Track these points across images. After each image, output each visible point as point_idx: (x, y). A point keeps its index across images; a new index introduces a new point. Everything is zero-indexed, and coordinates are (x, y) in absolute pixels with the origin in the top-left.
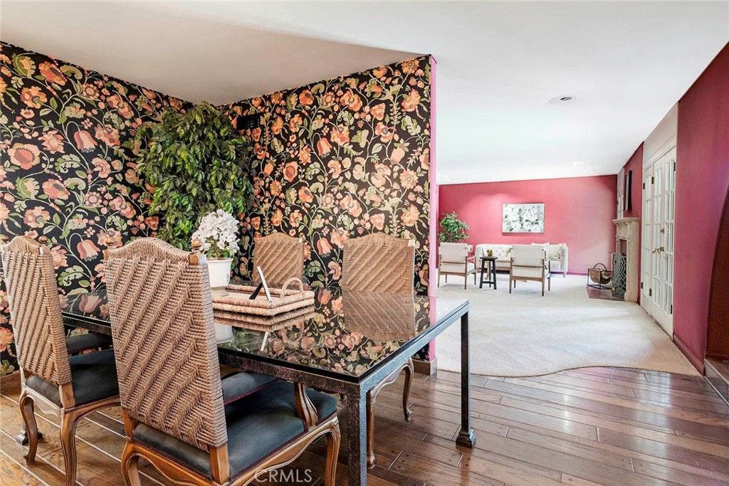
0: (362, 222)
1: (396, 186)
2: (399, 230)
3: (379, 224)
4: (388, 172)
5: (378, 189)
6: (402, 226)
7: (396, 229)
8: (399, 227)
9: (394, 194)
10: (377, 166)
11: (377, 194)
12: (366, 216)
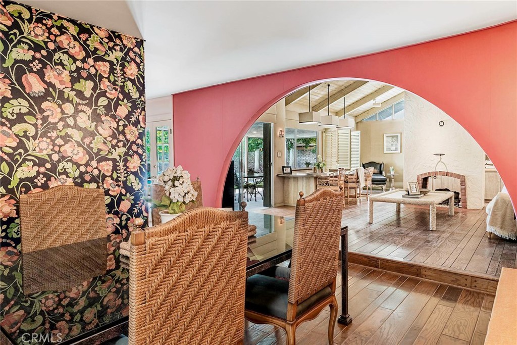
0: (89, 169)
1: (121, 137)
2: (126, 175)
3: (108, 170)
4: (115, 125)
5: (105, 138)
6: (128, 172)
7: (123, 174)
8: (125, 172)
9: (121, 144)
10: (103, 118)
11: (104, 143)
12: (94, 163)
